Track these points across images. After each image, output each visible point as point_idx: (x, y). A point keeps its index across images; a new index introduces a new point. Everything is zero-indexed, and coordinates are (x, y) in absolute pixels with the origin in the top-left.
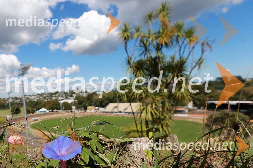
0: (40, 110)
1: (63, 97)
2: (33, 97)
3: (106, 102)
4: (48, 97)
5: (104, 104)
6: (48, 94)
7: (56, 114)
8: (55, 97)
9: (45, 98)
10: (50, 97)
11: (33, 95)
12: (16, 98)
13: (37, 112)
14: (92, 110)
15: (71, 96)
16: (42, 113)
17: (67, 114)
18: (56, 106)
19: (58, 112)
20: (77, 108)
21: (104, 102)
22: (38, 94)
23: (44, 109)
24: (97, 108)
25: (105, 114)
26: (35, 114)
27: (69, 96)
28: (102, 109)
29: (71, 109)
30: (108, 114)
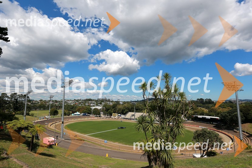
0: (75, 114)
1: (94, 104)
2: (70, 102)
3: (126, 110)
4: (83, 103)
5: (124, 112)
6: (83, 100)
7: (87, 117)
8: (88, 103)
9: (80, 103)
10: (84, 103)
11: (70, 100)
12: (56, 101)
13: (72, 114)
14: (115, 116)
15: (101, 104)
16: (76, 116)
17: (96, 118)
18: (88, 111)
19: (89, 116)
20: (104, 114)
21: (125, 111)
22: (75, 100)
23: (78, 113)
24: (119, 115)
25: (125, 120)
26: (70, 116)
27: (99, 103)
28: (123, 116)
29: (100, 114)
30: (127, 120)
